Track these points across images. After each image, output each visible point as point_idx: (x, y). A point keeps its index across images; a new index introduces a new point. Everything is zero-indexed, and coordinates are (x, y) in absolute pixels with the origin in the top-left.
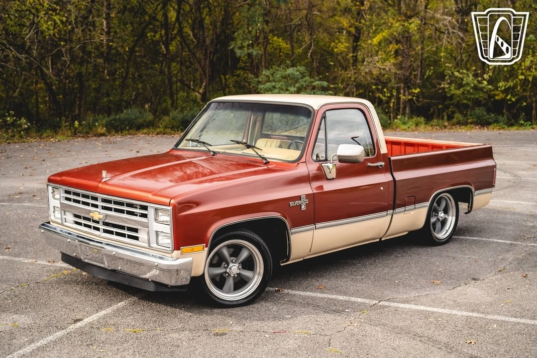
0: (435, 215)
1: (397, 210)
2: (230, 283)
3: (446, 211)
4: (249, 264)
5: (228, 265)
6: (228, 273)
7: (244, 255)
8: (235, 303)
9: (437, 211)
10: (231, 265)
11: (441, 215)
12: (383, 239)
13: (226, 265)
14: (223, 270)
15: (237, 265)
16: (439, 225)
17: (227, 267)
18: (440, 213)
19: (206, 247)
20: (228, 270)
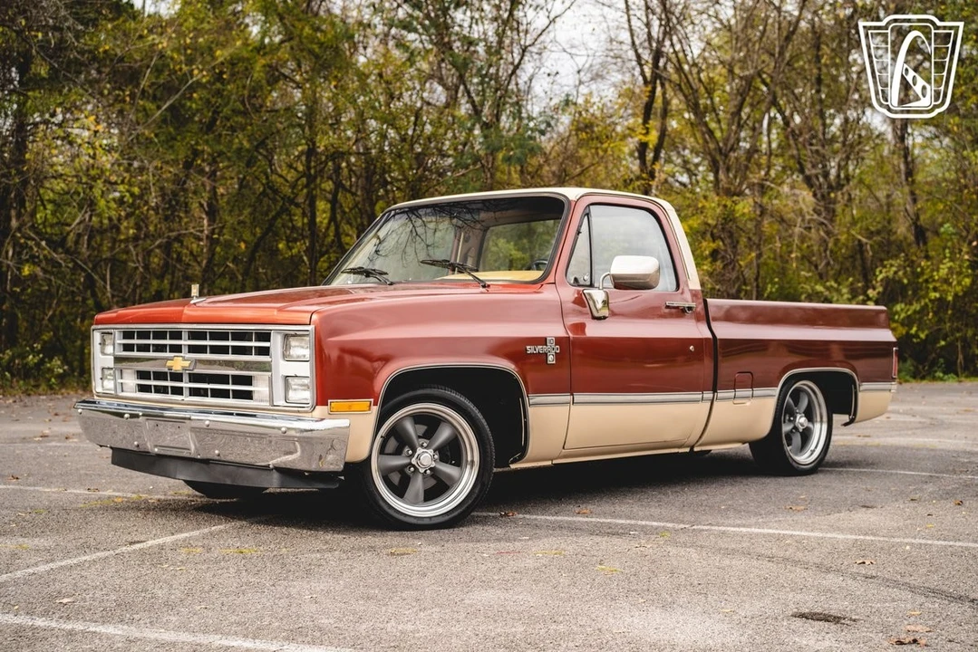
0: (790, 421)
1: (721, 394)
2: (418, 485)
3: (809, 415)
4: (452, 452)
5: (414, 451)
6: (414, 466)
7: (444, 434)
8: (427, 522)
9: (793, 414)
10: (419, 450)
11: (801, 420)
12: (696, 449)
13: (410, 452)
14: (406, 461)
15: (431, 451)
16: (797, 439)
17: (412, 456)
18: (798, 416)
19: (375, 404)
20: (414, 461)
